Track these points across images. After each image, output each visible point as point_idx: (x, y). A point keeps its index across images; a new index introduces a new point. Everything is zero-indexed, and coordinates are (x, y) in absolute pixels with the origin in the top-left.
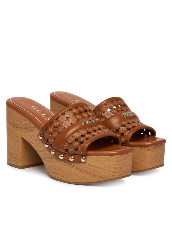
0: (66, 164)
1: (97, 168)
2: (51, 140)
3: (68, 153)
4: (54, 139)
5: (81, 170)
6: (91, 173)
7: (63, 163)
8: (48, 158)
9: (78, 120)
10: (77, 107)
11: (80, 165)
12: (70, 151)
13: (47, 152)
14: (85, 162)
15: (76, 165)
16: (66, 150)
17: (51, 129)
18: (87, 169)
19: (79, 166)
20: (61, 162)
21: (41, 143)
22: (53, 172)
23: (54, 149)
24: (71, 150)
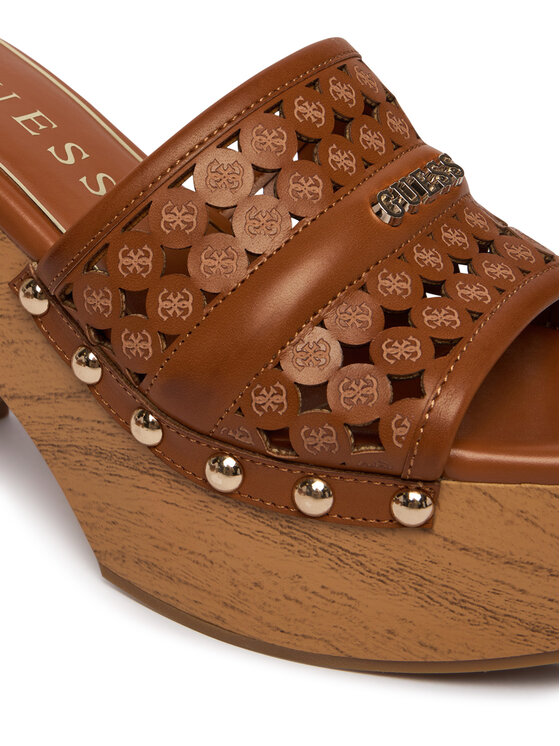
0: (262, 527)
1: (522, 565)
2: (136, 345)
3: (284, 454)
4: (169, 339)
5: (383, 578)
6: (463, 602)
7: (234, 514)
8: (100, 453)
9: (336, 187)
10: (313, 84)
11: (381, 539)
12: (309, 441)
13: (90, 412)
14: (426, 527)
15: (347, 540)
16: (270, 434)
17: (136, 262)
18: (436, 570)
19: (376, 548)
20: (218, 508)
21: (37, 337)
22: (138, 562)
23: (160, 411)
24: (315, 439)
